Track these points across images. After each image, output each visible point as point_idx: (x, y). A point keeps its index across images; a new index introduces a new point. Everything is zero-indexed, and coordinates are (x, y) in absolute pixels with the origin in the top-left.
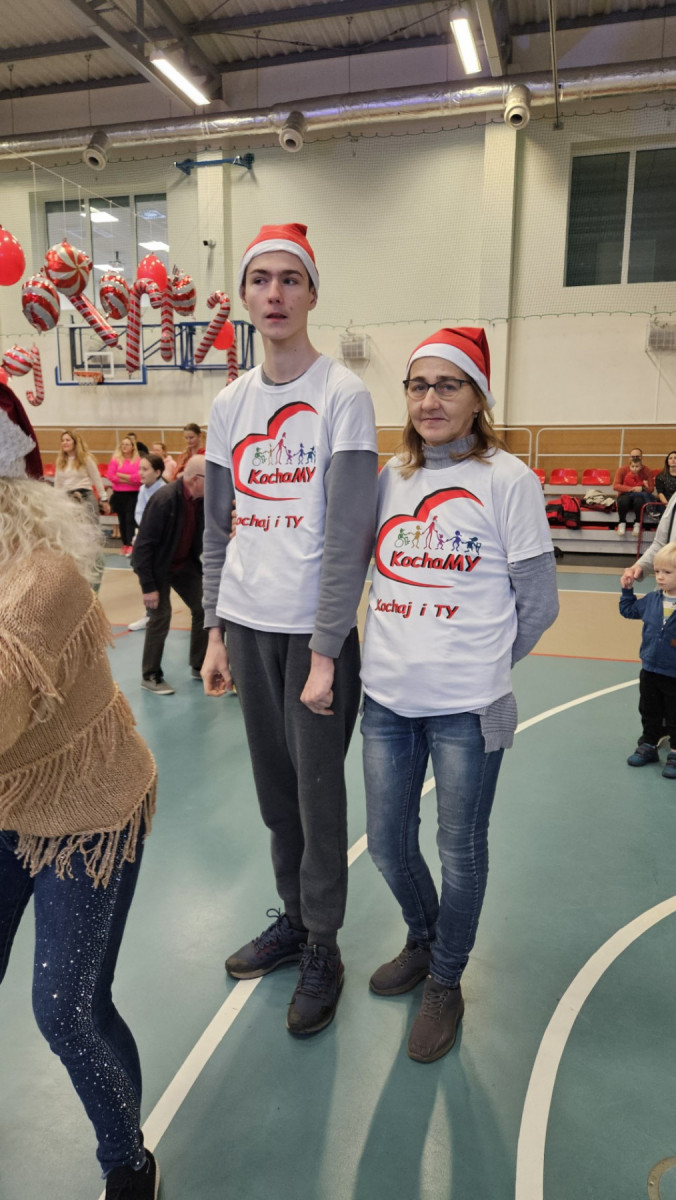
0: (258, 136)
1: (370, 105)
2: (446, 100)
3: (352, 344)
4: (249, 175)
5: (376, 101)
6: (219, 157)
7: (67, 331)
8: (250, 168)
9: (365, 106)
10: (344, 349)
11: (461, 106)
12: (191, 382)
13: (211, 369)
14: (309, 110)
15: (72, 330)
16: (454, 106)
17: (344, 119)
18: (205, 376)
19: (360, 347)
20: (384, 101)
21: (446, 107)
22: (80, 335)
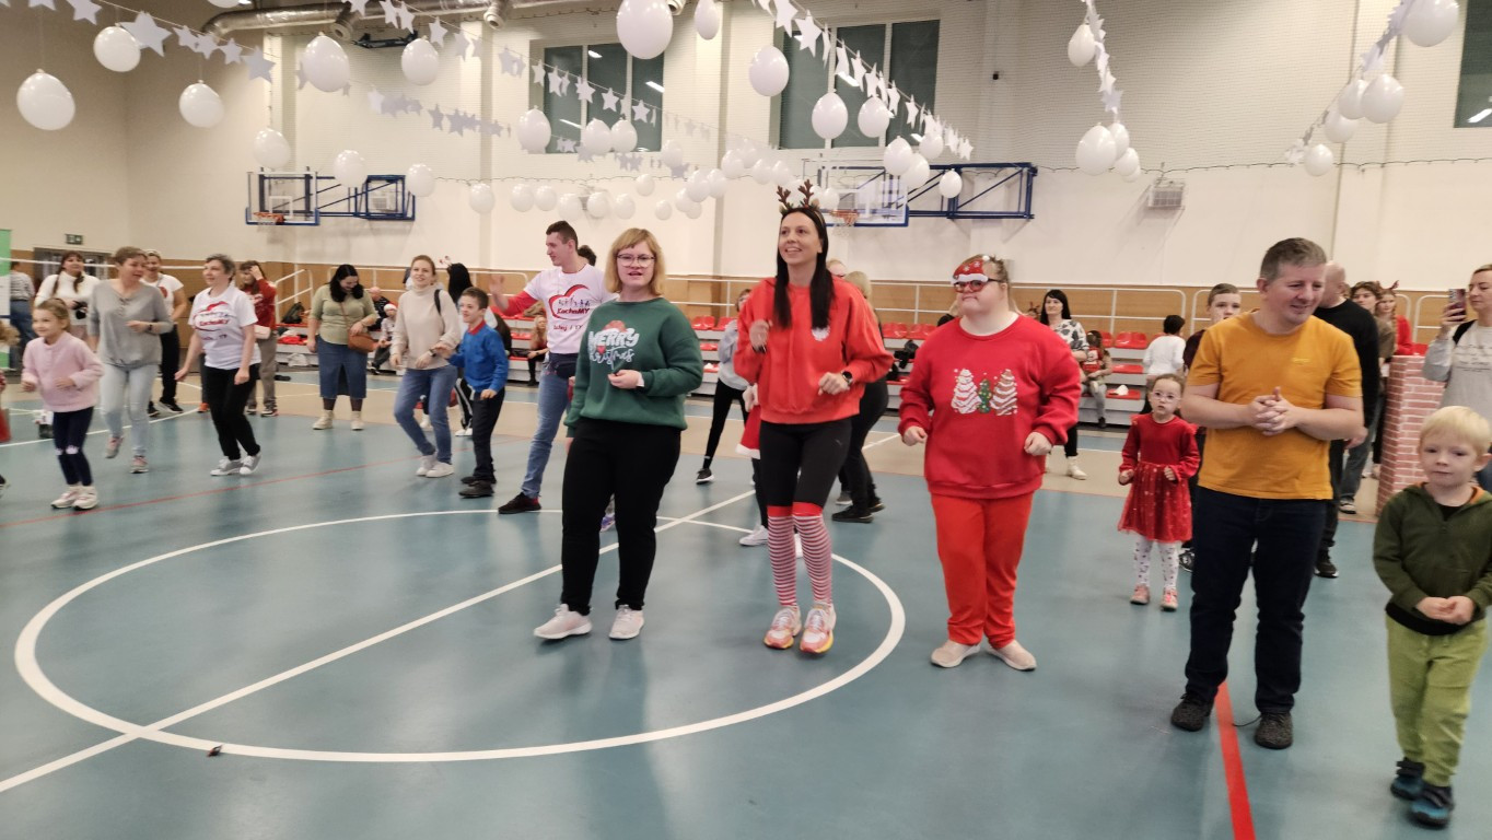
3: (1166, 190)
10: (1157, 194)
15: (819, 171)
19: (1179, 193)
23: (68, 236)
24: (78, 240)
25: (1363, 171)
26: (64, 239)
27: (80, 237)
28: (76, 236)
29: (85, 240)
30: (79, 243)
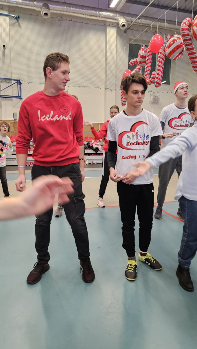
0: (27, 9)
1: (74, 9)
2: (100, 14)
4: (17, 24)
5: (76, 8)
6: (7, 13)
8: (18, 21)
9: (72, 8)
11: (104, 18)
14: (51, 5)
16: (102, 17)
17: (64, 11)
20: (80, 9)
21: (99, 17)
25: (111, 91)
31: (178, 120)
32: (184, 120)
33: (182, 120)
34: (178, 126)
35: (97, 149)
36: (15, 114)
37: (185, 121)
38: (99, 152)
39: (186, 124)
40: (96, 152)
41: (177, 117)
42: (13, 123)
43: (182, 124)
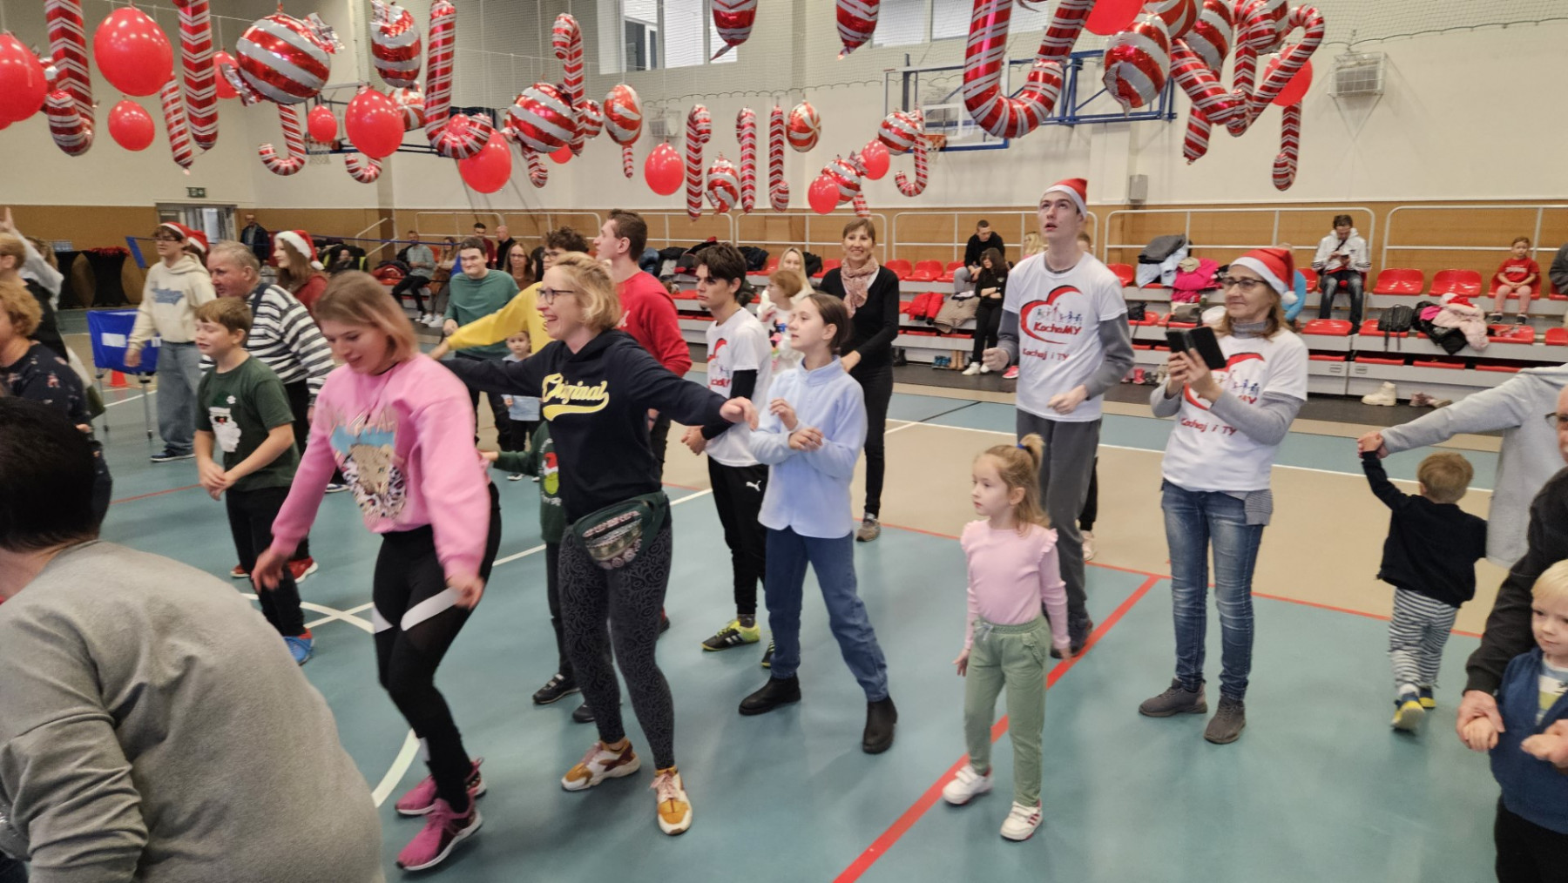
3: (1356, 69)
7: (900, 76)
10: (1339, 78)
12: (1069, 141)
13: (1106, 121)
15: (906, 75)
18: (1094, 132)
19: (1373, 73)
22: (916, 82)
23: (190, 189)
24: (201, 193)
26: (187, 193)
27: (203, 189)
28: (198, 189)
29: (209, 192)
30: (203, 196)
31: (1044, 308)
32: (1063, 310)
33: (1056, 309)
34: (1044, 329)
35: (1455, 338)
36: (1136, 180)
37: (1066, 314)
38: (1464, 353)
39: (1069, 325)
40: (1451, 353)
41: (1044, 298)
42: (1123, 215)
43: (1057, 326)
